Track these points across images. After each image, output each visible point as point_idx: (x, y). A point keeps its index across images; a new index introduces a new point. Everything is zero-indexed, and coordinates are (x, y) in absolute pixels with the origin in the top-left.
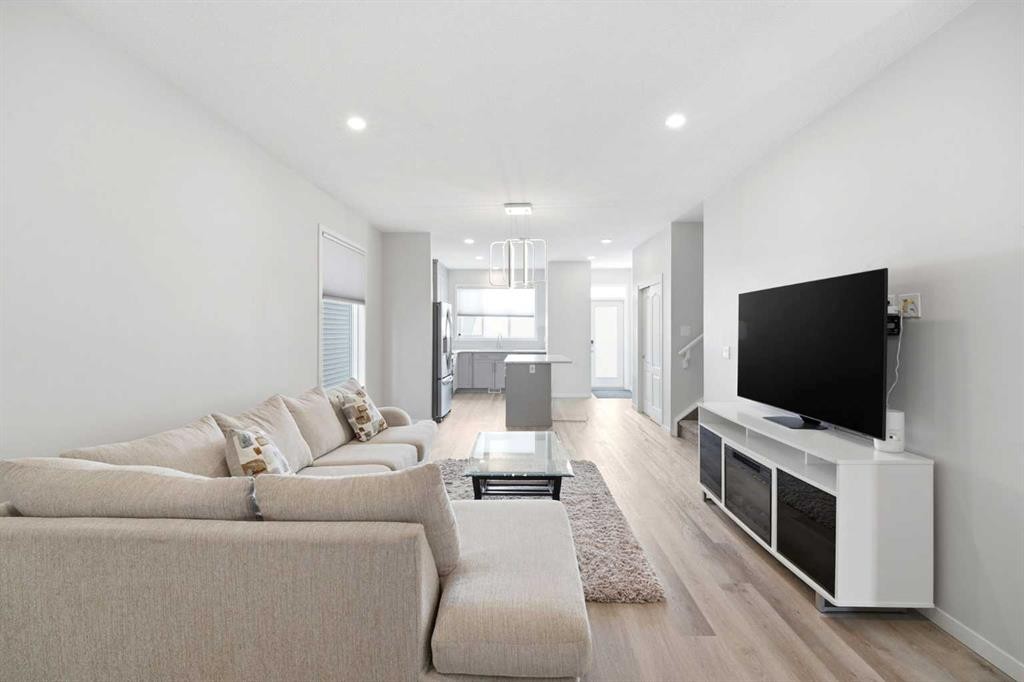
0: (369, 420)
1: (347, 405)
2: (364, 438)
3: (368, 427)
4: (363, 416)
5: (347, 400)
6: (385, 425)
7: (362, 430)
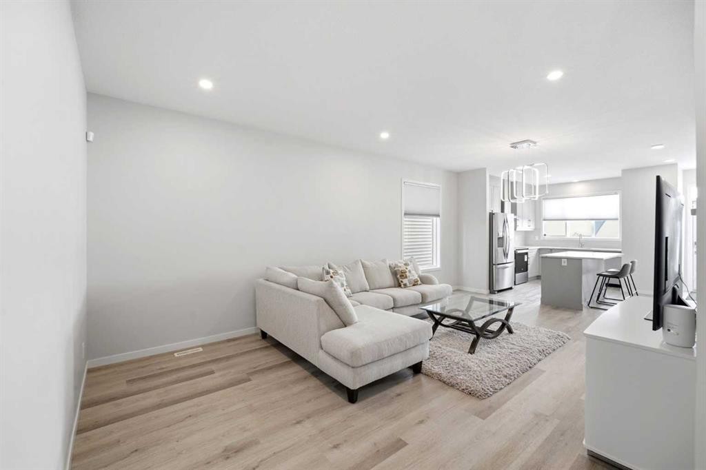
0: (406, 277)
1: (396, 269)
2: (402, 286)
3: (405, 281)
4: (403, 275)
5: (396, 266)
6: (419, 282)
7: (402, 282)
